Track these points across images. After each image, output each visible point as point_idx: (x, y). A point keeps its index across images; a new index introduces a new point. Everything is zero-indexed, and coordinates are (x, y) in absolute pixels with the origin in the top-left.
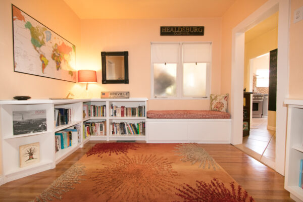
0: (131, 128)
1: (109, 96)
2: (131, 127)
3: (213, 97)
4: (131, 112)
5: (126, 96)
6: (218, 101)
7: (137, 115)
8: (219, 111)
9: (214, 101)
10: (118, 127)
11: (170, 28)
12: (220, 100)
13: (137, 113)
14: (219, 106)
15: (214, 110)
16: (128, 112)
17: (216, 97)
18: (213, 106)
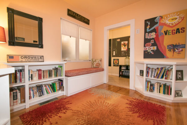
0: (49, 89)
1: (20, 60)
2: (49, 87)
3: (94, 60)
4: (48, 74)
5: (40, 60)
6: (97, 62)
7: (53, 76)
8: (98, 68)
9: (95, 62)
10: (35, 90)
11: (74, 13)
12: (98, 62)
13: (53, 74)
14: (98, 65)
15: (95, 68)
16: (45, 75)
17: (95, 60)
18: (94, 65)
